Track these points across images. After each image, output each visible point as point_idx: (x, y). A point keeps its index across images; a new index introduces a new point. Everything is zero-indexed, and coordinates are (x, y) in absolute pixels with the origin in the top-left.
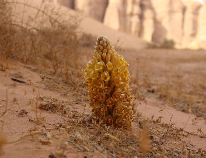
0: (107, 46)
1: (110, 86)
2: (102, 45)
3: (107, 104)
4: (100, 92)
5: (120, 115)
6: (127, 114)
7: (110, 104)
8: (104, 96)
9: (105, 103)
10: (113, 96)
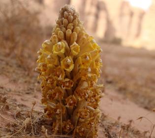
0: (73, 20)
1: (72, 78)
2: (67, 18)
3: (66, 104)
4: (57, 85)
5: (83, 120)
6: (93, 119)
7: (70, 105)
8: (63, 92)
9: (64, 103)
10: (76, 94)
